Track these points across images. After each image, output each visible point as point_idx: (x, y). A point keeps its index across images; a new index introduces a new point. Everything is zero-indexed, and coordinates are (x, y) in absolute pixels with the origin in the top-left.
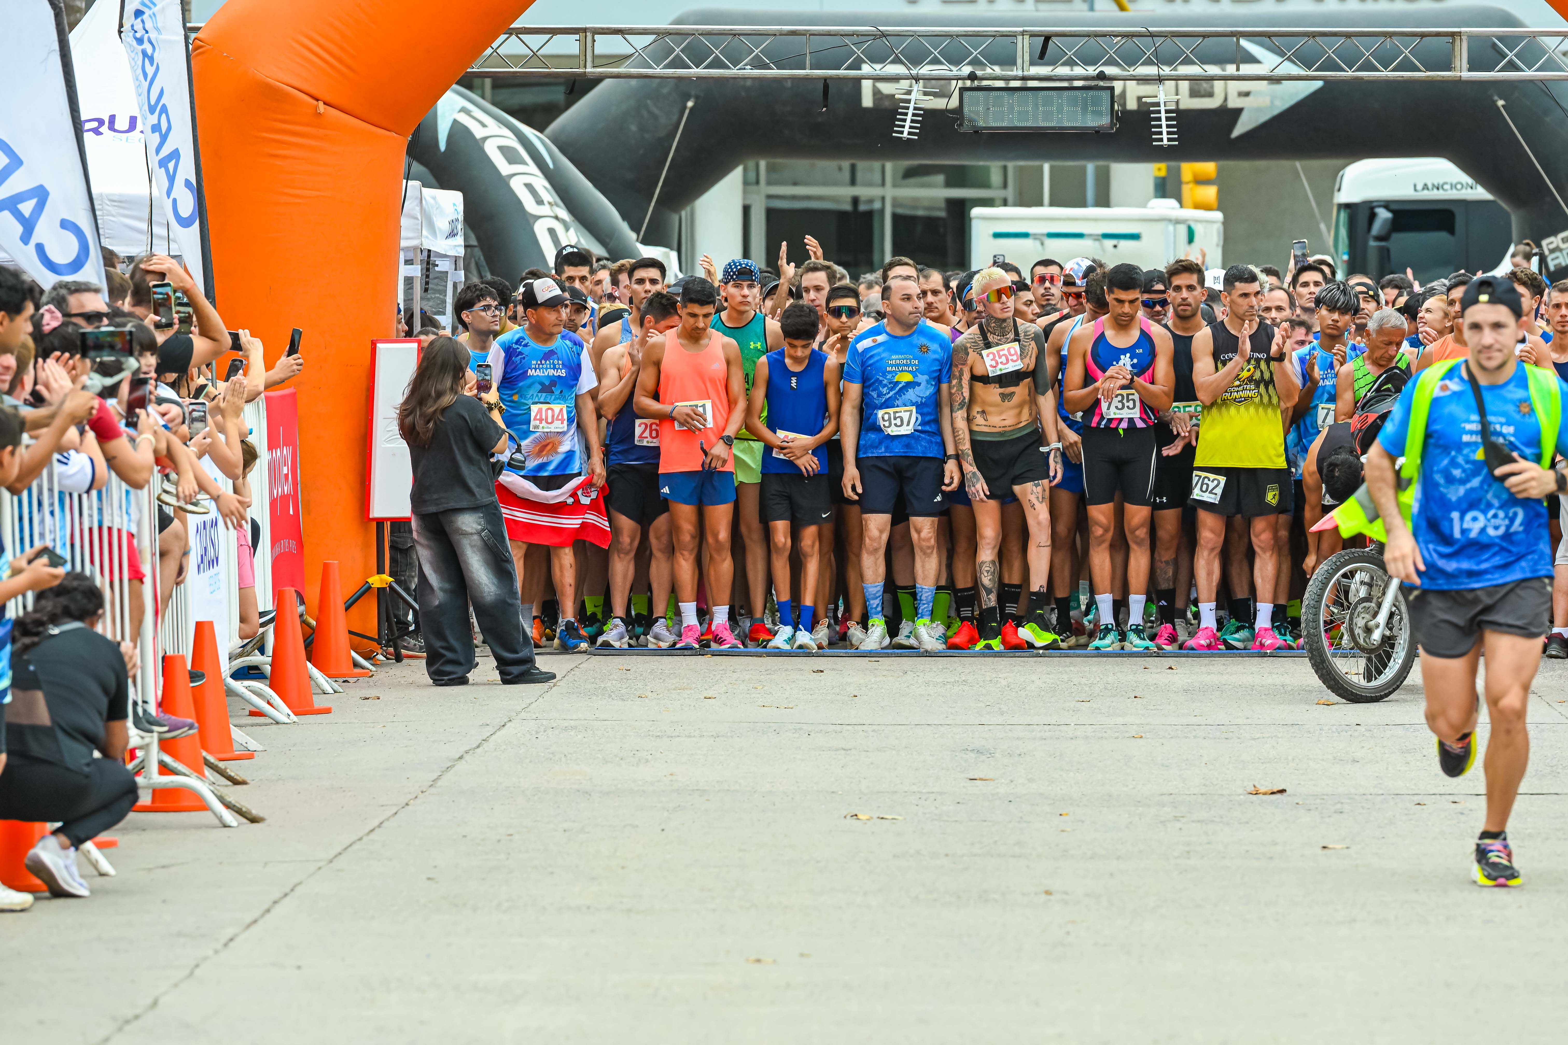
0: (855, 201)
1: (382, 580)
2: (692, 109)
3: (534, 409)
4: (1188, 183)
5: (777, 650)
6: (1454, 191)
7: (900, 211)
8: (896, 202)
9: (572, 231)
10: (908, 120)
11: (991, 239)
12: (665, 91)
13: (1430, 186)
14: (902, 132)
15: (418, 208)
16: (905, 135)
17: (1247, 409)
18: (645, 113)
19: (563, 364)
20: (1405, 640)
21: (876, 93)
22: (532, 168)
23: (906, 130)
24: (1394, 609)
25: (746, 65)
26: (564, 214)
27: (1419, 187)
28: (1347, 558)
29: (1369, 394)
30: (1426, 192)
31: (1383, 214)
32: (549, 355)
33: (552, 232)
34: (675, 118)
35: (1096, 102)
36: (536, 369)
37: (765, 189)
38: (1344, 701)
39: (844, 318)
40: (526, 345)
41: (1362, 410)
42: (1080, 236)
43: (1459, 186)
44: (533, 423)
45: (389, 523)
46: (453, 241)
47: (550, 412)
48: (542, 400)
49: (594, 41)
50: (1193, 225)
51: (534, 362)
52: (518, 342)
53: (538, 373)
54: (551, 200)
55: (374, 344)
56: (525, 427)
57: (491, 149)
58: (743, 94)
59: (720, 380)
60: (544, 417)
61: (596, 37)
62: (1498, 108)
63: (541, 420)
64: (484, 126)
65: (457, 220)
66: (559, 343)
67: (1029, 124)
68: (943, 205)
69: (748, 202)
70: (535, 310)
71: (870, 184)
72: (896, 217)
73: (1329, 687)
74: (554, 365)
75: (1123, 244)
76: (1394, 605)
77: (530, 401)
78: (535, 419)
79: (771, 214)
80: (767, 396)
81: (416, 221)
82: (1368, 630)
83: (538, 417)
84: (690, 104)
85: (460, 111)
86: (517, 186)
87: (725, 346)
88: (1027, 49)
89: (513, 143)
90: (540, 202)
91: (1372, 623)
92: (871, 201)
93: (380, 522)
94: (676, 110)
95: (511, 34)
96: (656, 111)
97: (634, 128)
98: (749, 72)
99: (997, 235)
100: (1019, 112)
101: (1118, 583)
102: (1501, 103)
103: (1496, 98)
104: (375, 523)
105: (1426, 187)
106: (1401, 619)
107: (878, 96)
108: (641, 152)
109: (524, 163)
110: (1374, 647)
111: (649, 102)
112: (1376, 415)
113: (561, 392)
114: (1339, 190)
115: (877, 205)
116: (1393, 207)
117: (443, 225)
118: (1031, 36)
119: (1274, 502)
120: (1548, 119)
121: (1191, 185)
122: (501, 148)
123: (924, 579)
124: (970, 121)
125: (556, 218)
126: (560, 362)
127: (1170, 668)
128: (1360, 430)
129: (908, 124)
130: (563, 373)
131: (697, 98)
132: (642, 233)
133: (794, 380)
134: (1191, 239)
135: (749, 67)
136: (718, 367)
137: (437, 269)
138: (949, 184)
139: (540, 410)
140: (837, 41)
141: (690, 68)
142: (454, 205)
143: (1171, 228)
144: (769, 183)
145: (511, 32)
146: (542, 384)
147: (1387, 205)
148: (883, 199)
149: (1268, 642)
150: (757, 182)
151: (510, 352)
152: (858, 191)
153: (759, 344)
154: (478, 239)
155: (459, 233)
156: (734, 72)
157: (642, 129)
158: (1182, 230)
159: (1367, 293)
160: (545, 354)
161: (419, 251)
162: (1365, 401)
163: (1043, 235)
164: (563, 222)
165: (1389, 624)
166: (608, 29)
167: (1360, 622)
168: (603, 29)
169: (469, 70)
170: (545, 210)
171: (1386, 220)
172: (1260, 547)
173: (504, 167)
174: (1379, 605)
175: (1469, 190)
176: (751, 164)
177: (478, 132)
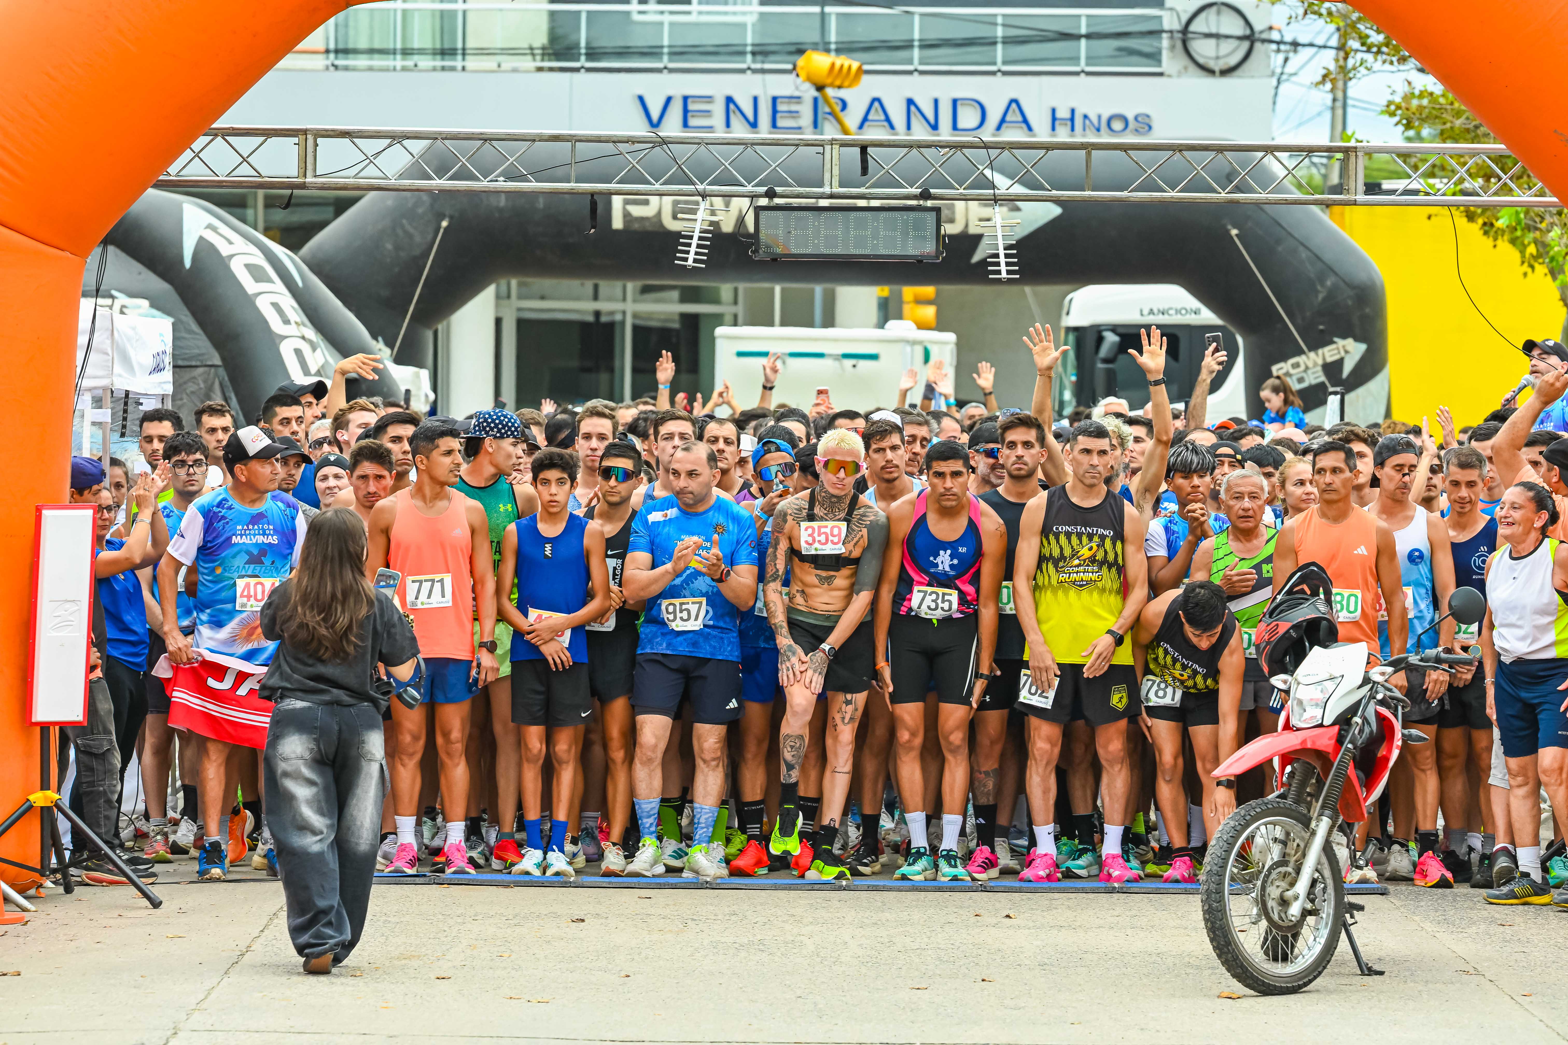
0: (597, 314)
1: (46, 798)
2: (446, 229)
3: (241, 583)
4: (908, 303)
5: (527, 878)
6: (1179, 316)
7: (639, 322)
8: (635, 316)
9: (319, 351)
10: (694, 245)
11: (735, 358)
12: (420, 211)
13: (1156, 311)
14: (686, 260)
15: (109, 342)
16: (690, 262)
17: (1091, 593)
18: (400, 232)
19: (274, 529)
20: (1328, 915)
21: (627, 215)
22: (279, 286)
23: (691, 257)
24: (1317, 875)
25: (498, 176)
26: (311, 333)
27: (1146, 312)
28: (1258, 810)
29: (1279, 597)
30: (1151, 317)
31: (1111, 338)
32: (257, 519)
33: (298, 352)
34: (430, 237)
35: (918, 226)
36: (241, 535)
37: (516, 303)
38: (1252, 992)
39: (613, 482)
40: (230, 508)
41: (1270, 617)
42: (820, 355)
43: (1183, 312)
44: (239, 601)
45: (57, 728)
46: (157, 377)
47: (259, 587)
48: (249, 573)
49: (317, 145)
50: (929, 347)
51: (239, 527)
52: (220, 505)
53: (244, 540)
54: (298, 320)
55: (39, 510)
56: (229, 606)
57: (237, 268)
58: (497, 215)
59: (462, 551)
60: (252, 593)
61: (319, 140)
62: (1231, 237)
63: (249, 597)
64: (231, 243)
65: (164, 352)
66: (269, 505)
67: (839, 251)
68: (677, 318)
69: (500, 315)
70: (245, 465)
71: (610, 299)
72: (636, 329)
73: (1234, 976)
74: (264, 531)
75: (862, 364)
76: (1317, 870)
77: (236, 575)
78: (242, 596)
79: (522, 324)
80: (517, 572)
81: (106, 357)
82: (1284, 903)
83: (245, 593)
84: (444, 224)
85: (207, 227)
86: (263, 305)
87: (469, 509)
88: (835, 161)
89: (260, 260)
90: (287, 322)
91: (1289, 894)
92: (612, 313)
93: (45, 727)
94: (431, 230)
95: (216, 135)
96: (411, 230)
97: (389, 246)
98: (502, 184)
99: (740, 354)
100: (826, 237)
101: (931, 796)
102: (1234, 232)
103: (1229, 227)
104: (38, 729)
105: (1151, 312)
106: (1324, 890)
107: (628, 218)
108: (397, 270)
109: (270, 281)
110: (1291, 924)
111: (404, 221)
112: (1290, 625)
113: (273, 563)
114: (1068, 313)
115: (618, 317)
116: (1120, 330)
117: (144, 358)
118: (842, 145)
119: (1121, 706)
120: (1280, 249)
121: (912, 305)
122: (247, 266)
123: (704, 797)
124: (767, 247)
125: (303, 338)
126: (271, 527)
127: (1008, 916)
128: (1268, 643)
129: (693, 249)
130: (274, 540)
131: (451, 218)
132: (396, 349)
133: (548, 547)
134: (926, 360)
135: (502, 179)
136: (461, 533)
137: (141, 407)
138: (683, 300)
139: (248, 585)
140: (609, 148)
141: (431, 178)
142: (161, 335)
143: (908, 348)
144: (520, 297)
145: (216, 133)
146: (249, 553)
147: (1114, 328)
148: (624, 313)
149: (1116, 873)
150: (509, 296)
151: (211, 517)
152: (603, 306)
153: (509, 506)
154: (223, 359)
155: (167, 367)
156: (484, 184)
157: (397, 248)
158: (919, 351)
159: (1234, 457)
160: (253, 517)
161: (109, 392)
162: (1274, 605)
163: (785, 354)
164: (311, 342)
165: (1311, 896)
166: (333, 130)
167: (1274, 892)
168: (327, 130)
169: (161, 178)
170: (290, 330)
171: (1114, 343)
172: (1107, 760)
173: (250, 285)
174: (1298, 871)
175: (1193, 315)
176: (503, 282)
177: (225, 250)
